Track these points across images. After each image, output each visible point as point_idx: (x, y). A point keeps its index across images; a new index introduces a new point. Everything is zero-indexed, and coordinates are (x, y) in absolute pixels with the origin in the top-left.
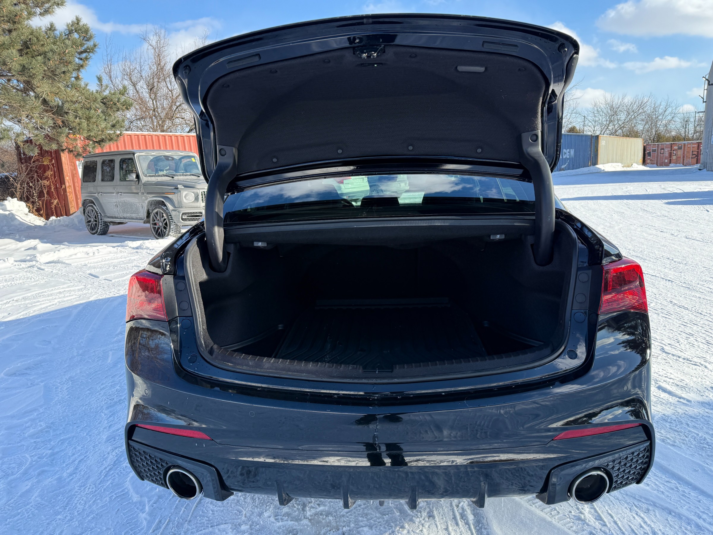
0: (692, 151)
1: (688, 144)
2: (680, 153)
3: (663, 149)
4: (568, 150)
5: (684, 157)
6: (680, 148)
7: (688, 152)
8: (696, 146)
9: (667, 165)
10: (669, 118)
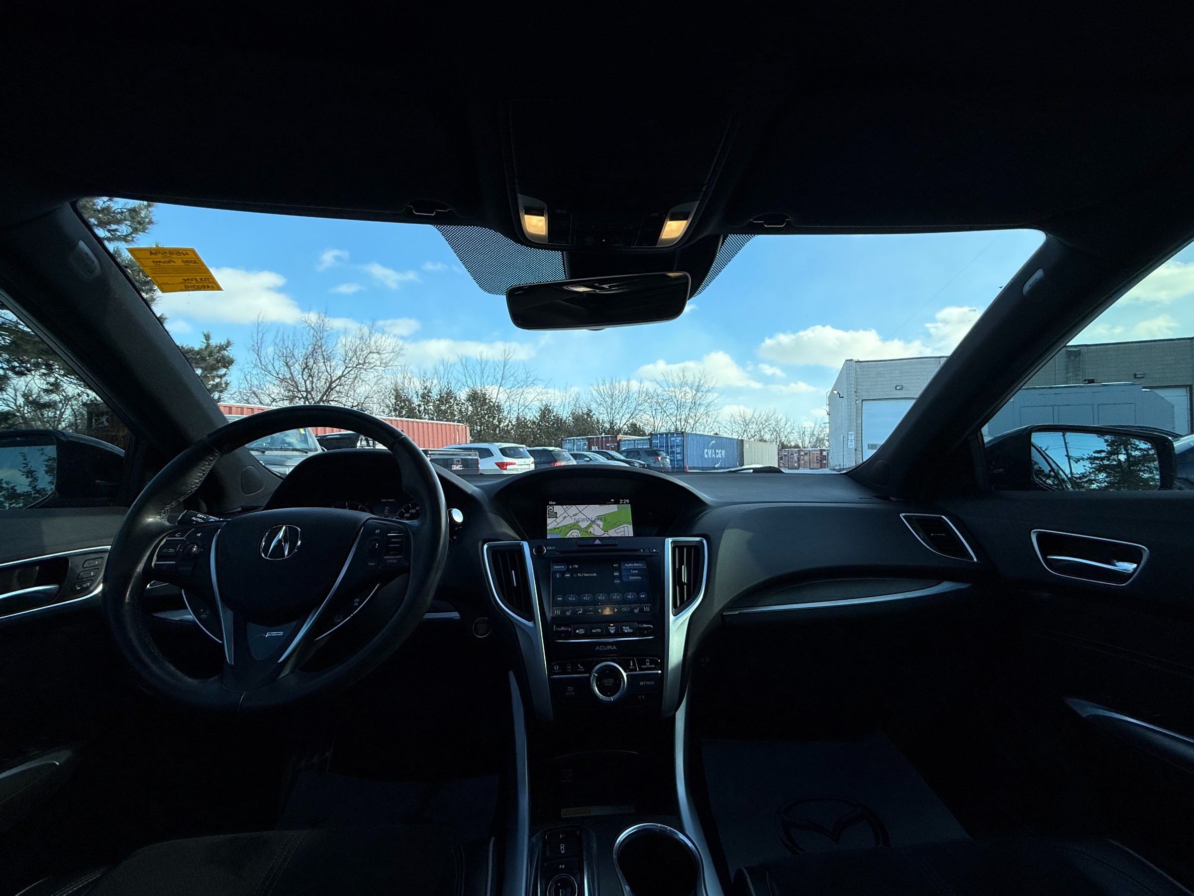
0: (817, 457)
1: (813, 451)
2: (807, 458)
3: (793, 454)
4: (720, 451)
5: (810, 462)
6: (806, 454)
7: (813, 458)
8: (819, 452)
9: (797, 469)
10: (789, 430)
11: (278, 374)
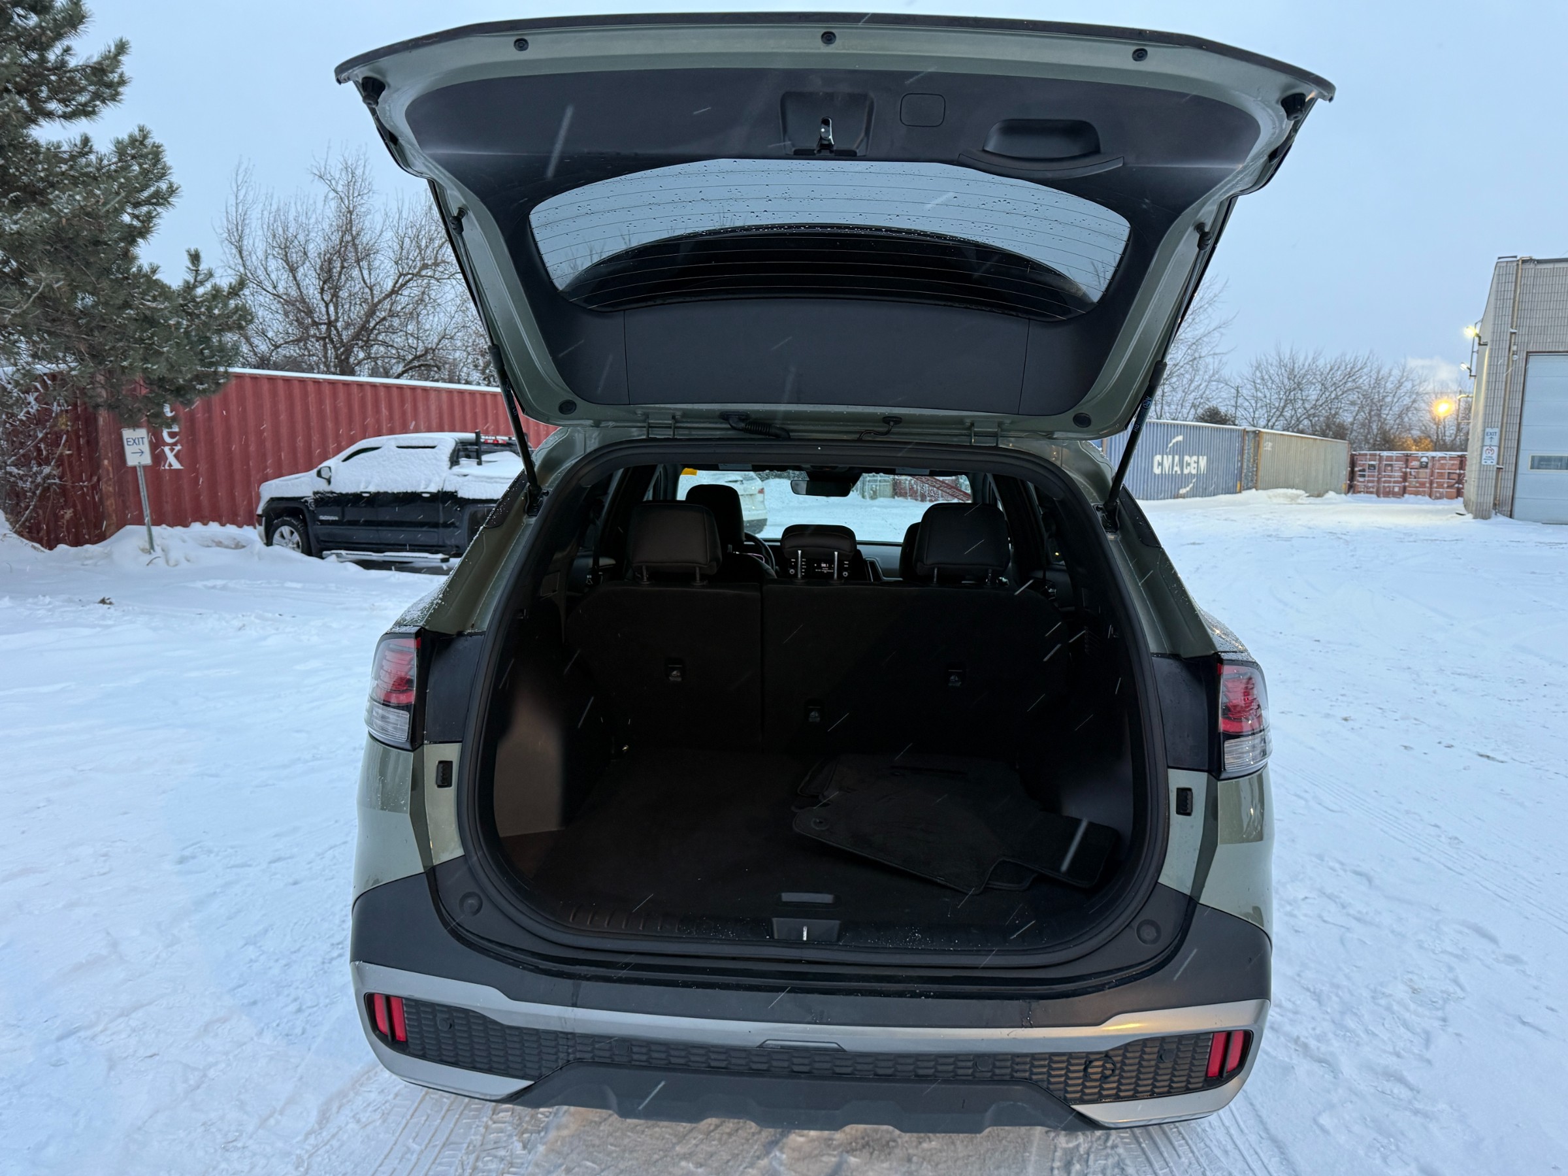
4: (1194, 457)
11: (275, 287)
